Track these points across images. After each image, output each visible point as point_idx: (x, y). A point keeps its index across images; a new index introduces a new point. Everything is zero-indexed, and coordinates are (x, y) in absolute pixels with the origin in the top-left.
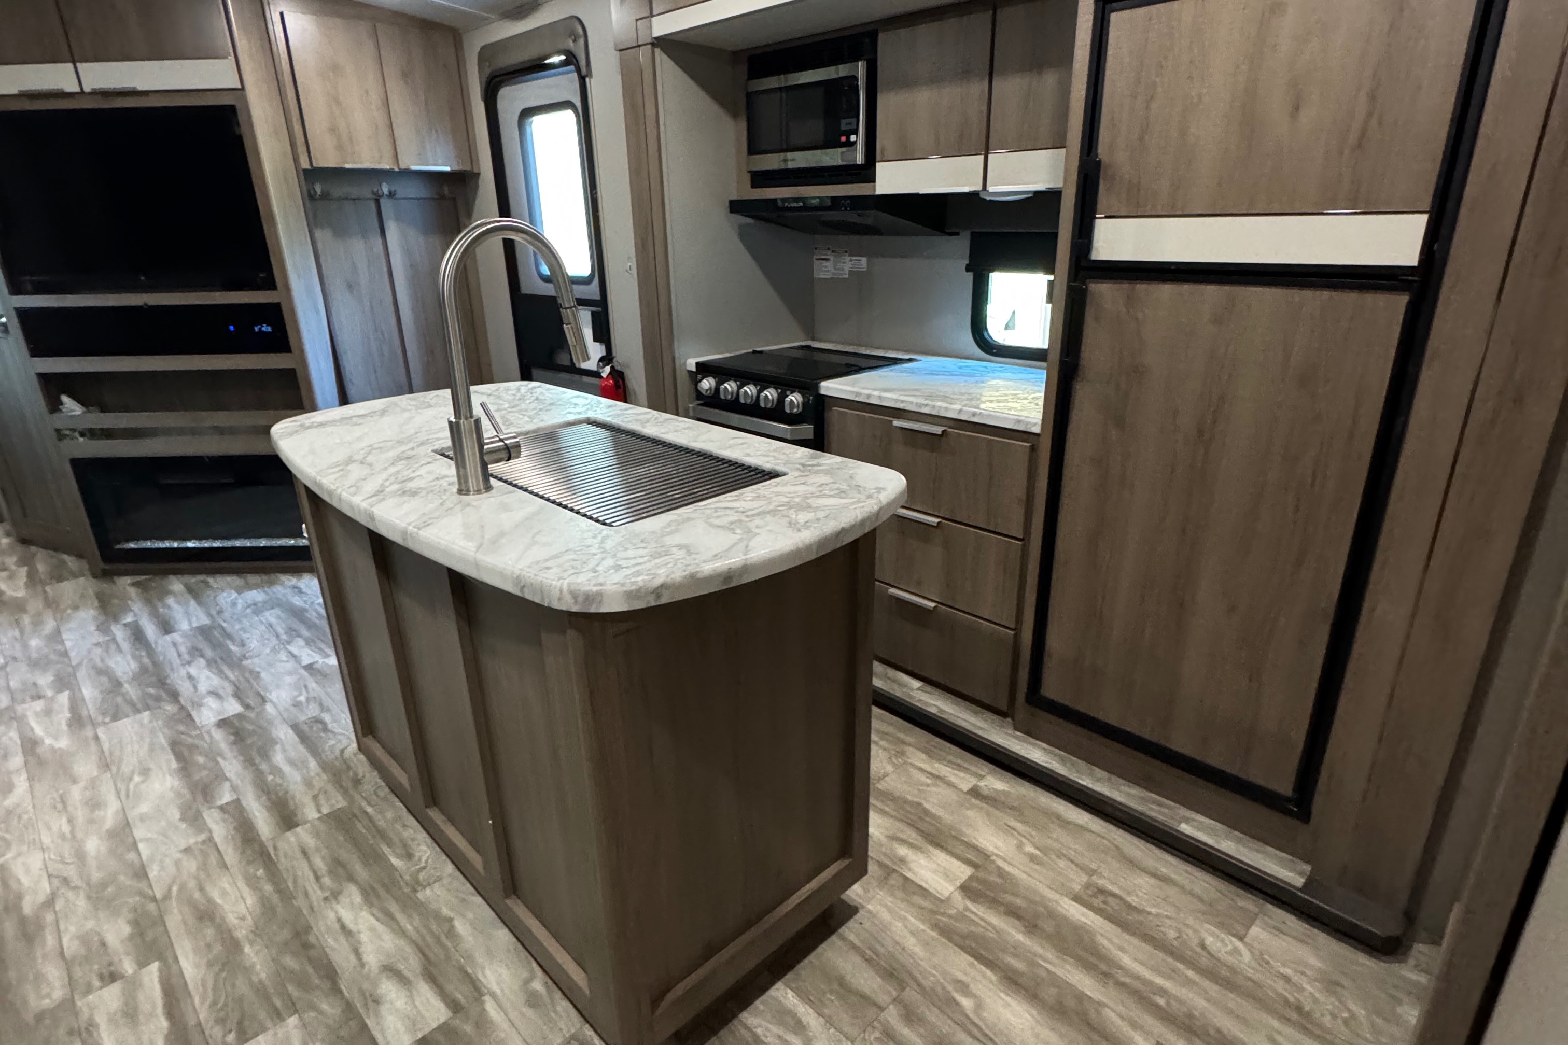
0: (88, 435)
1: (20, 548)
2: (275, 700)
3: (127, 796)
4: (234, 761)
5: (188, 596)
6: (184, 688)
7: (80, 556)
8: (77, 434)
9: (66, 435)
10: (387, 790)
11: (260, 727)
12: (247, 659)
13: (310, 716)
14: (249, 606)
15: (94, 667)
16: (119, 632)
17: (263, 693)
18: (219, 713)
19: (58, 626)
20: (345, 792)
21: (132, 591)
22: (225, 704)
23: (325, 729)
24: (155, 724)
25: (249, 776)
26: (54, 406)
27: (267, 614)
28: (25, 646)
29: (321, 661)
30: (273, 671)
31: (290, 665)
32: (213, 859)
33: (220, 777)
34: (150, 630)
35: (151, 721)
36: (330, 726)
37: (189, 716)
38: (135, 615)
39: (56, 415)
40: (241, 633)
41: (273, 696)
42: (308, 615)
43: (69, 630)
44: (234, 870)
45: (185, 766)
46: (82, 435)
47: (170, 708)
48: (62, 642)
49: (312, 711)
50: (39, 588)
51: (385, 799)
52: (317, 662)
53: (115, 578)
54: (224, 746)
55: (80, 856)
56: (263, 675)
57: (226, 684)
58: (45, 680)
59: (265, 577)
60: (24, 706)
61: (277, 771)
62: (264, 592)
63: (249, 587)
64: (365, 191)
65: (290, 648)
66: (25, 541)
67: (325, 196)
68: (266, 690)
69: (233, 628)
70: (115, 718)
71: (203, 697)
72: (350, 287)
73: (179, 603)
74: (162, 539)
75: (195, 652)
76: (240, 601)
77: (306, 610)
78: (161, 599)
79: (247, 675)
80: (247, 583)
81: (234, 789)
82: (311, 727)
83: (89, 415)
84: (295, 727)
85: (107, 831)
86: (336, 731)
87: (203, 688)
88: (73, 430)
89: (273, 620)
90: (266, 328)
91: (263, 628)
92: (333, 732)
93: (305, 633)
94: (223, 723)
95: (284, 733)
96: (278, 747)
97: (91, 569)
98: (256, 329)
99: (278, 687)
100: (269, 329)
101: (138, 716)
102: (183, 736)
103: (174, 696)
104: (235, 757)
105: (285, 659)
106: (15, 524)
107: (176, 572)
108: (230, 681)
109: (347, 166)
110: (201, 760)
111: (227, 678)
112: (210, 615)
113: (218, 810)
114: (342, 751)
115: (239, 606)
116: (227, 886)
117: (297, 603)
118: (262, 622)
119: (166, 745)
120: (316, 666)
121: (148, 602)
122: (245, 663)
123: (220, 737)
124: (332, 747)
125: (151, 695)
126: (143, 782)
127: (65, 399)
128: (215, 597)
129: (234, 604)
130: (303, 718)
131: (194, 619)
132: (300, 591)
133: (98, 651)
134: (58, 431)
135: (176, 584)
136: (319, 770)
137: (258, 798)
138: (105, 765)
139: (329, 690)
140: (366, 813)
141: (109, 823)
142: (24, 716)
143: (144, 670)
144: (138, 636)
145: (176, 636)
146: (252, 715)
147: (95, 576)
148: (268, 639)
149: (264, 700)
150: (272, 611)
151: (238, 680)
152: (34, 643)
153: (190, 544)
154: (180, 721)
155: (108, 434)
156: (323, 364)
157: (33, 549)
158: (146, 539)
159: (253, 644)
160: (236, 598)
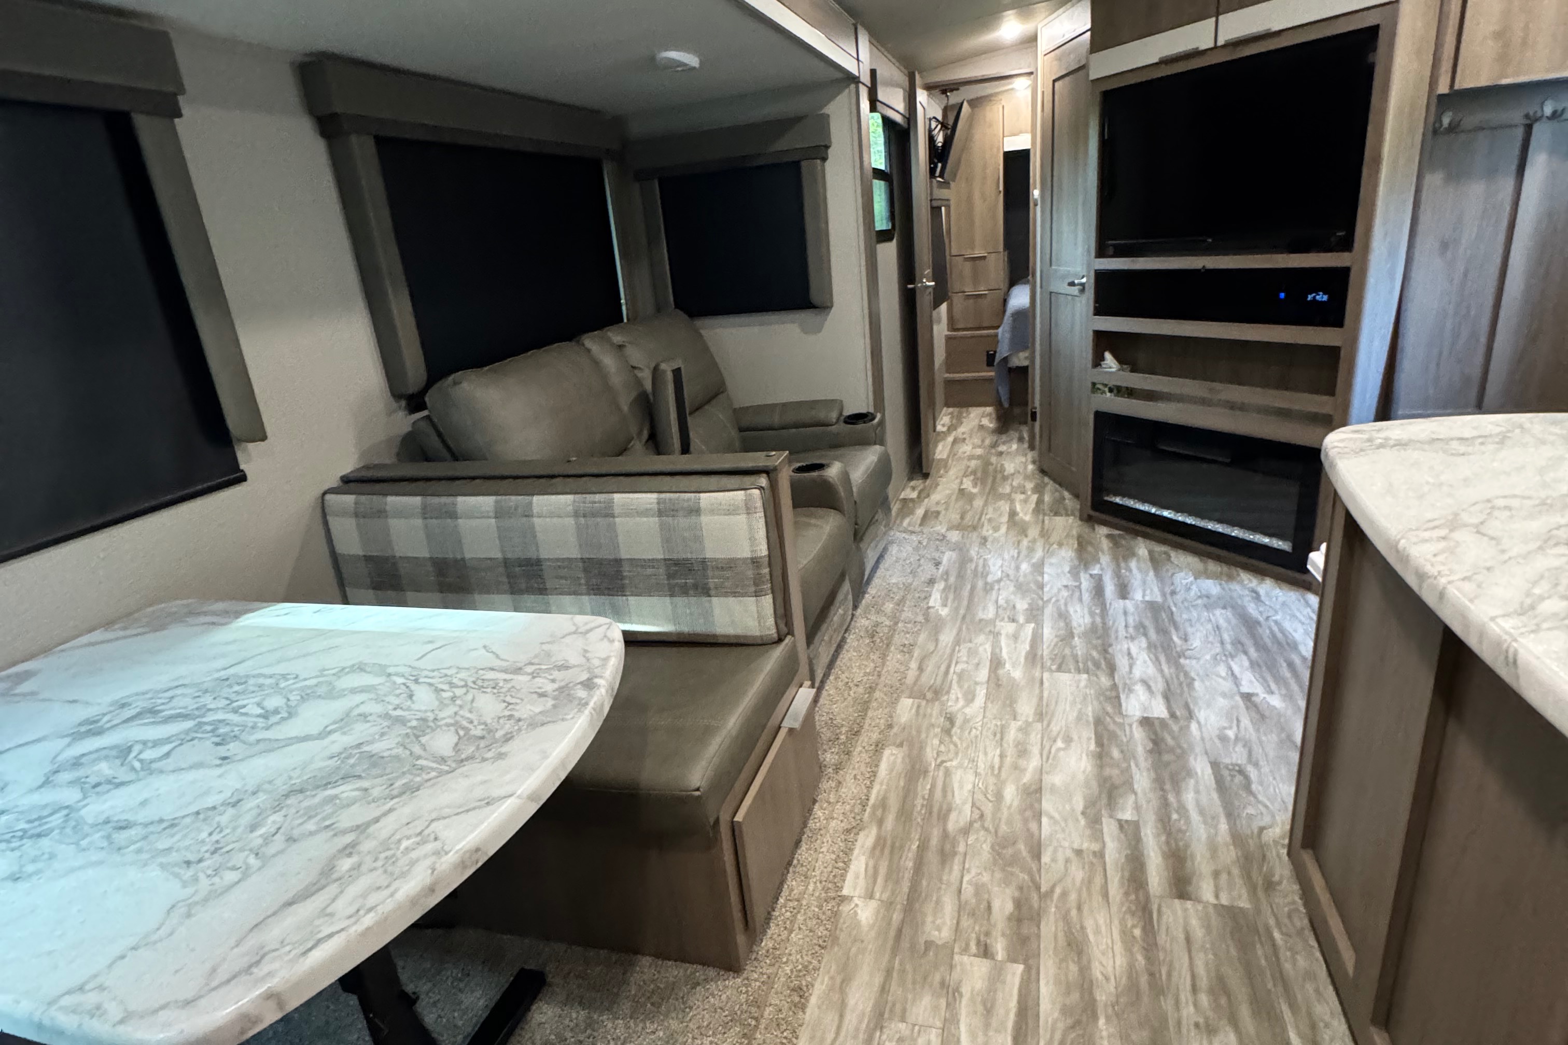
0: (1115, 391)
1: (1038, 475)
2: (1202, 721)
3: (1048, 758)
4: (1145, 774)
5: (1149, 564)
6: (1122, 663)
7: (1077, 496)
8: (1107, 390)
9: (1099, 389)
10: (1306, 921)
11: (1180, 747)
12: (1186, 658)
13: (1234, 761)
14: (1200, 597)
15: (1058, 609)
16: (1086, 583)
17: (1192, 706)
18: (1145, 709)
19: (1044, 557)
20: (1253, 889)
21: (1105, 544)
22: (1154, 702)
23: (1247, 785)
24: (1088, 691)
25: (1155, 803)
26: (1098, 360)
27: (1218, 612)
28: (1018, 568)
29: (1262, 695)
30: (1208, 683)
31: (1227, 685)
32: (1098, 880)
33: (1128, 784)
34: (1110, 589)
35: (1086, 687)
36: (1254, 787)
37: (1118, 697)
38: (1102, 569)
39: (1098, 369)
40: (1187, 624)
41: (1202, 714)
42: (1260, 630)
43: (1051, 564)
44: (1114, 909)
45: (1101, 756)
46: (1111, 390)
47: (1105, 681)
48: (1042, 574)
49: (1238, 756)
50: (1041, 517)
51: (1300, 932)
52: (1257, 695)
53: (1096, 527)
54: (1140, 750)
55: (999, 796)
56: (1197, 684)
57: (1160, 679)
58: (1022, 605)
59: (1225, 568)
60: (1002, 624)
61: (1182, 809)
62: (1220, 584)
63: (1208, 575)
64: (1516, 116)
65: (1232, 664)
66: (1043, 472)
67: (1453, 128)
68: (1196, 704)
69: (1181, 617)
70: (1059, 669)
71: (1135, 684)
72: (1445, 246)
73: (1139, 569)
74: (1144, 501)
75: (1141, 628)
76: (1194, 587)
77: (1259, 623)
78: (1126, 558)
79: (1182, 678)
80: (1206, 570)
81: (1137, 808)
82: (1233, 776)
83: (1121, 373)
84: (1215, 765)
85: (1024, 784)
86: (1260, 797)
87: (1137, 673)
88: (1106, 385)
89: (1222, 623)
90: (1322, 297)
91: (1209, 626)
92: (1255, 797)
93: (1252, 651)
94: (1146, 722)
95: (1201, 767)
96: (1192, 782)
97: (1081, 510)
98: (1310, 297)
99: (1209, 705)
100: (1325, 298)
101: (1077, 677)
102: (1108, 719)
103: (1112, 669)
104: (1148, 770)
105: (1223, 674)
106: (1041, 455)
107: (1146, 536)
108: (1163, 676)
109: (1505, 81)
110: (1116, 753)
111: (1161, 671)
112: (1164, 595)
113: (1116, 824)
114: (1262, 829)
115: (1192, 593)
116: (1101, 921)
117: (1251, 611)
118: (1210, 620)
119: (1091, 719)
120: (1254, 699)
121: (1116, 559)
122: (1182, 661)
123: (1139, 734)
124: (1250, 817)
125: (1093, 659)
126: (1063, 749)
127: (1108, 356)
128: (1173, 574)
129: (1188, 589)
130: (1227, 761)
131: (1148, 592)
132: (1257, 597)
133: (1065, 593)
134: (1094, 384)
135: (1142, 548)
136: (1228, 839)
137: (1157, 836)
138: (1040, 715)
139: (1264, 738)
140: (1272, 939)
141: (1027, 778)
142: (999, 634)
143: (1093, 629)
144: (1099, 591)
145: (1129, 604)
146: (1175, 728)
147: (1081, 519)
148: (1212, 643)
149: (1190, 715)
150: (1223, 611)
151: (1172, 678)
152: (1025, 567)
153: (1166, 513)
154: (1108, 699)
155: (1130, 393)
156: (1376, 343)
157: (1046, 479)
158: (1131, 497)
159: (1196, 643)
160: (1191, 583)
